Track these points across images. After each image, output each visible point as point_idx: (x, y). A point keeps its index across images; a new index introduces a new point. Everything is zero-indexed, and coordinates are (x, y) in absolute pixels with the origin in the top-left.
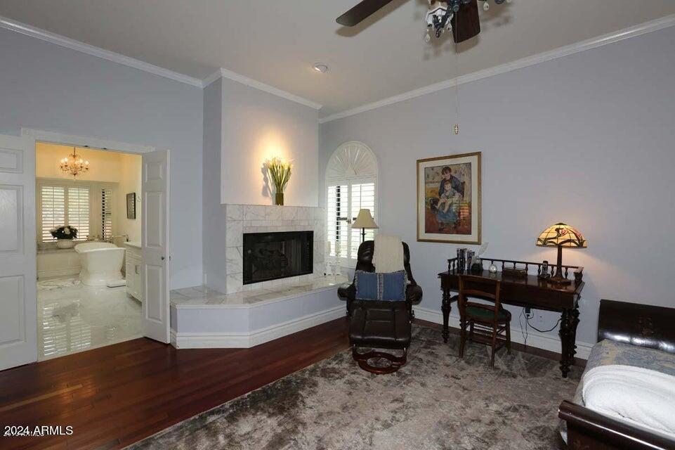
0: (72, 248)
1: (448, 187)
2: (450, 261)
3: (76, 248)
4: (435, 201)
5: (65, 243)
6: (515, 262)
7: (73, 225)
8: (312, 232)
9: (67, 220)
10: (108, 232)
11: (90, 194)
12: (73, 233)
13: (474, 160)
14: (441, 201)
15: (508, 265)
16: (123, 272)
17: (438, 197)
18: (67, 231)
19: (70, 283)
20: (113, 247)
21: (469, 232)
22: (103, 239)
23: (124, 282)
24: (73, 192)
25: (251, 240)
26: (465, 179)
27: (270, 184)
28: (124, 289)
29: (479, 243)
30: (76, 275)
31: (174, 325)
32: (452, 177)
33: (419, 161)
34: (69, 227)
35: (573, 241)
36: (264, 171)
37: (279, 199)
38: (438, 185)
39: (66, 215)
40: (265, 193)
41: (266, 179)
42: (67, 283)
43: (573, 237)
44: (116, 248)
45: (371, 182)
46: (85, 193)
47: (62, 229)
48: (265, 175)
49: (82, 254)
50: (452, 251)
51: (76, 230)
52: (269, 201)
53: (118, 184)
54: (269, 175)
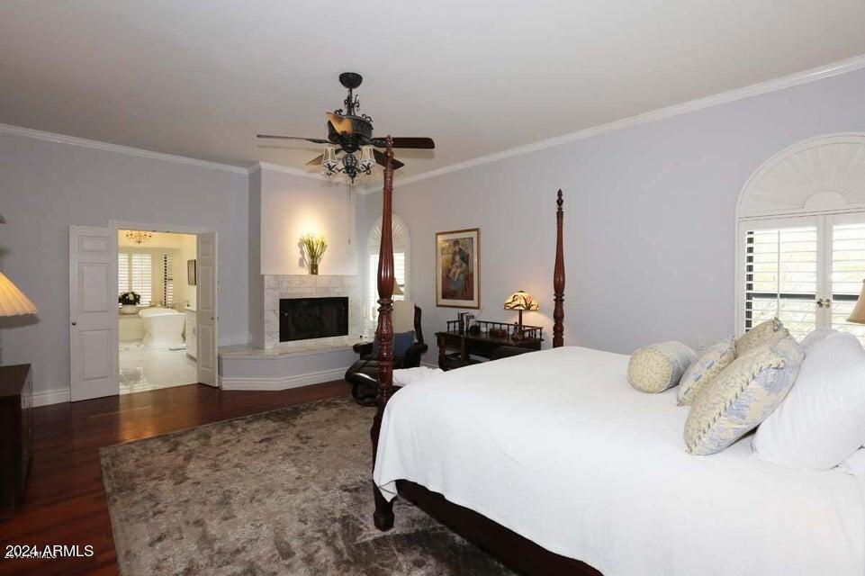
0: (137, 313)
1: (458, 258)
2: (448, 323)
3: (141, 313)
4: (449, 271)
5: (129, 309)
6: (501, 324)
7: (137, 292)
8: (347, 298)
9: (130, 286)
10: (170, 299)
11: (153, 259)
12: (137, 299)
13: (474, 234)
14: (453, 270)
15: (497, 326)
16: (184, 336)
17: (450, 266)
18: (131, 297)
19: (136, 347)
20: (174, 313)
21: (471, 298)
22: (165, 305)
23: (185, 345)
24: (136, 258)
25: (287, 306)
26: (469, 252)
27: (306, 256)
28: (185, 352)
29: (478, 308)
30: (141, 340)
31: (220, 373)
32: (460, 249)
33: (437, 234)
34: (133, 293)
35: (522, 305)
36: (300, 245)
37: (314, 269)
38: (451, 256)
39: (130, 281)
40: (301, 263)
41: (302, 252)
42: (134, 346)
43: (523, 302)
44: (177, 313)
45: (402, 252)
46: (148, 258)
47: (127, 295)
48: (301, 248)
49: (146, 319)
50: (453, 315)
51: (139, 296)
52: (306, 271)
53: (179, 249)
54: (305, 248)
